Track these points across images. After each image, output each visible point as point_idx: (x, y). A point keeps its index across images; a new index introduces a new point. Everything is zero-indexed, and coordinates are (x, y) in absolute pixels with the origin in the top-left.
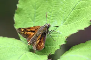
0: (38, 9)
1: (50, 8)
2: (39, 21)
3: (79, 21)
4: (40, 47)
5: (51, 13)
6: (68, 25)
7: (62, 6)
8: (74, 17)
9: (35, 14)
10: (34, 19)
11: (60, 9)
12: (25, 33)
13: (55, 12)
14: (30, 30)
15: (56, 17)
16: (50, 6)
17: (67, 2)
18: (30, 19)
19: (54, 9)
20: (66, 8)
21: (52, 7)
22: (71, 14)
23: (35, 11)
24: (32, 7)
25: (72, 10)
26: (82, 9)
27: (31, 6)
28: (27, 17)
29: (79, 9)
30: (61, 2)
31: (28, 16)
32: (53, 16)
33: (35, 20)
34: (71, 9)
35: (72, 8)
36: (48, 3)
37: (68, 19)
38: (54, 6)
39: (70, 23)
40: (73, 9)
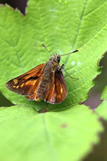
0: (19, 44)
1: (37, 33)
2: (29, 63)
3: (102, 30)
4: (60, 96)
5: (43, 41)
6: (85, 45)
7: (57, 22)
8: (90, 28)
9: (17, 55)
10: (19, 62)
11: (57, 28)
12: (22, 86)
13: (51, 36)
14: (29, 77)
15: (56, 44)
16: (37, 31)
17: (63, 12)
18: (12, 65)
19: (46, 32)
20: (67, 21)
21: (40, 32)
22: (81, 26)
23: (15, 50)
24: (8, 45)
25: (81, 18)
26: (98, 8)
27: (4, 43)
28: (6, 64)
29: (93, 12)
30: (52, 16)
31: (8, 62)
32: (49, 44)
33: (22, 64)
34: (77, 19)
35: (78, 15)
36: (31, 28)
37: (78, 36)
38: (44, 27)
39: (87, 41)
40: (82, 15)
